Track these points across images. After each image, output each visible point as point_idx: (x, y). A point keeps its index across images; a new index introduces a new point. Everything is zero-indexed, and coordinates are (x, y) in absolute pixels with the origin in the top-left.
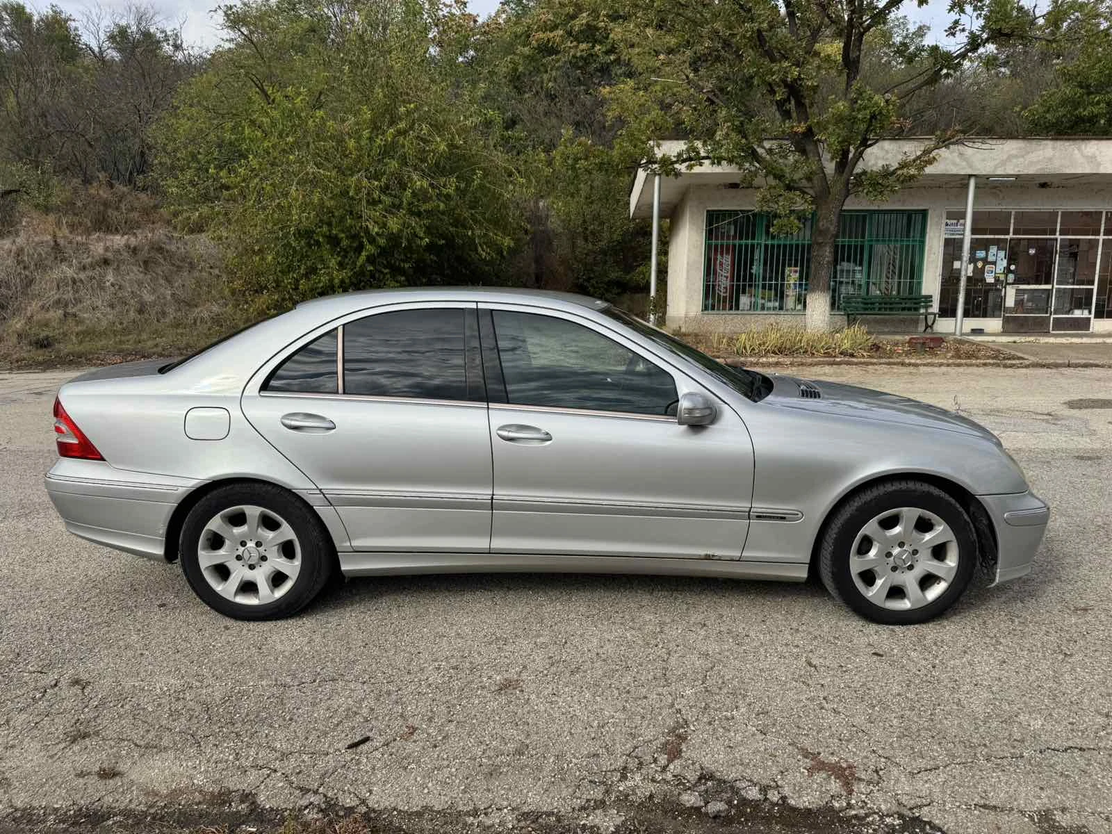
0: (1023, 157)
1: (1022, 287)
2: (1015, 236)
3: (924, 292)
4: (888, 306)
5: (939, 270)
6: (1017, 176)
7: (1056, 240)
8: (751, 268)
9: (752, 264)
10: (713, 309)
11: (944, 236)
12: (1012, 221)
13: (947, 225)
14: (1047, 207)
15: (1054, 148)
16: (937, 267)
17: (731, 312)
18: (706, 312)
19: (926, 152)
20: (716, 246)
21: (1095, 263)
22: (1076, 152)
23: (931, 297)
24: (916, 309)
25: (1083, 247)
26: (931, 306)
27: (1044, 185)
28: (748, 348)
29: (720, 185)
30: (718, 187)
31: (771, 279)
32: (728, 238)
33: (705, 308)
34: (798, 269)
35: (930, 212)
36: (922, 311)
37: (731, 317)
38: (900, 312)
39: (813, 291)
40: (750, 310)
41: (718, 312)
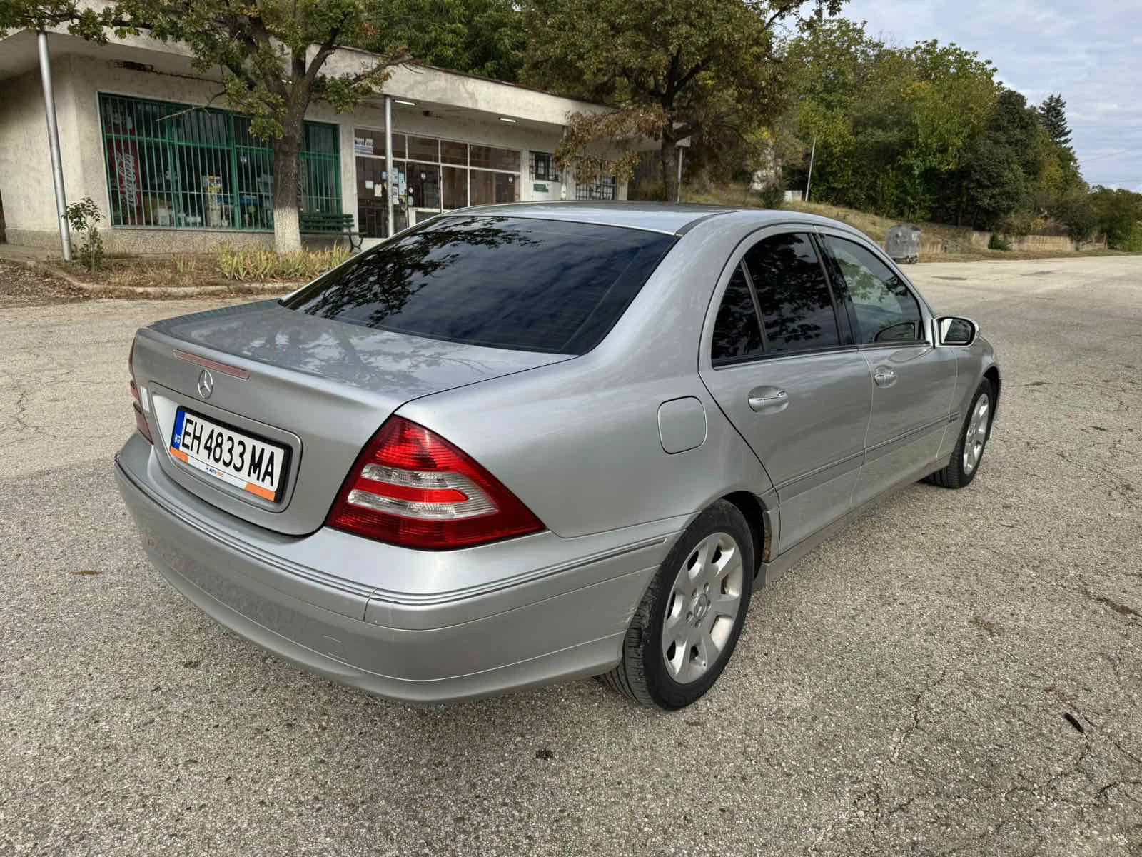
0: (425, 84)
1: (420, 210)
2: (410, 160)
3: (345, 211)
4: (315, 224)
5: (355, 191)
6: (417, 102)
7: (439, 166)
8: (166, 174)
9: (166, 169)
10: (125, 222)
11: (355, 155)
12: (407, 145)
13: (356, 143)
14: (430, 135)
15: (446, 81)
16: (352, 186)
17: (149, 227)
18: (118, 227)
19: (380, 67)
20: (118, 142)
21: (466, 191)
22: (461, 86)
23: (351, 216)
24: (340, 229)
25: (457, 174)
26: (353, 226)
27: (427, 114)
28: (241, 270)
29: (111, 61)
30: (109, 63)
31: (191, 189)
32: (125, 132)
33: (116, 221)
34: (220, 178)
35: (341, 129)
36: (345, 230)
37: (151, 233)
38: (326, 231)
39: (281, 206)
40: (171, 225)
41: (133, 227)
